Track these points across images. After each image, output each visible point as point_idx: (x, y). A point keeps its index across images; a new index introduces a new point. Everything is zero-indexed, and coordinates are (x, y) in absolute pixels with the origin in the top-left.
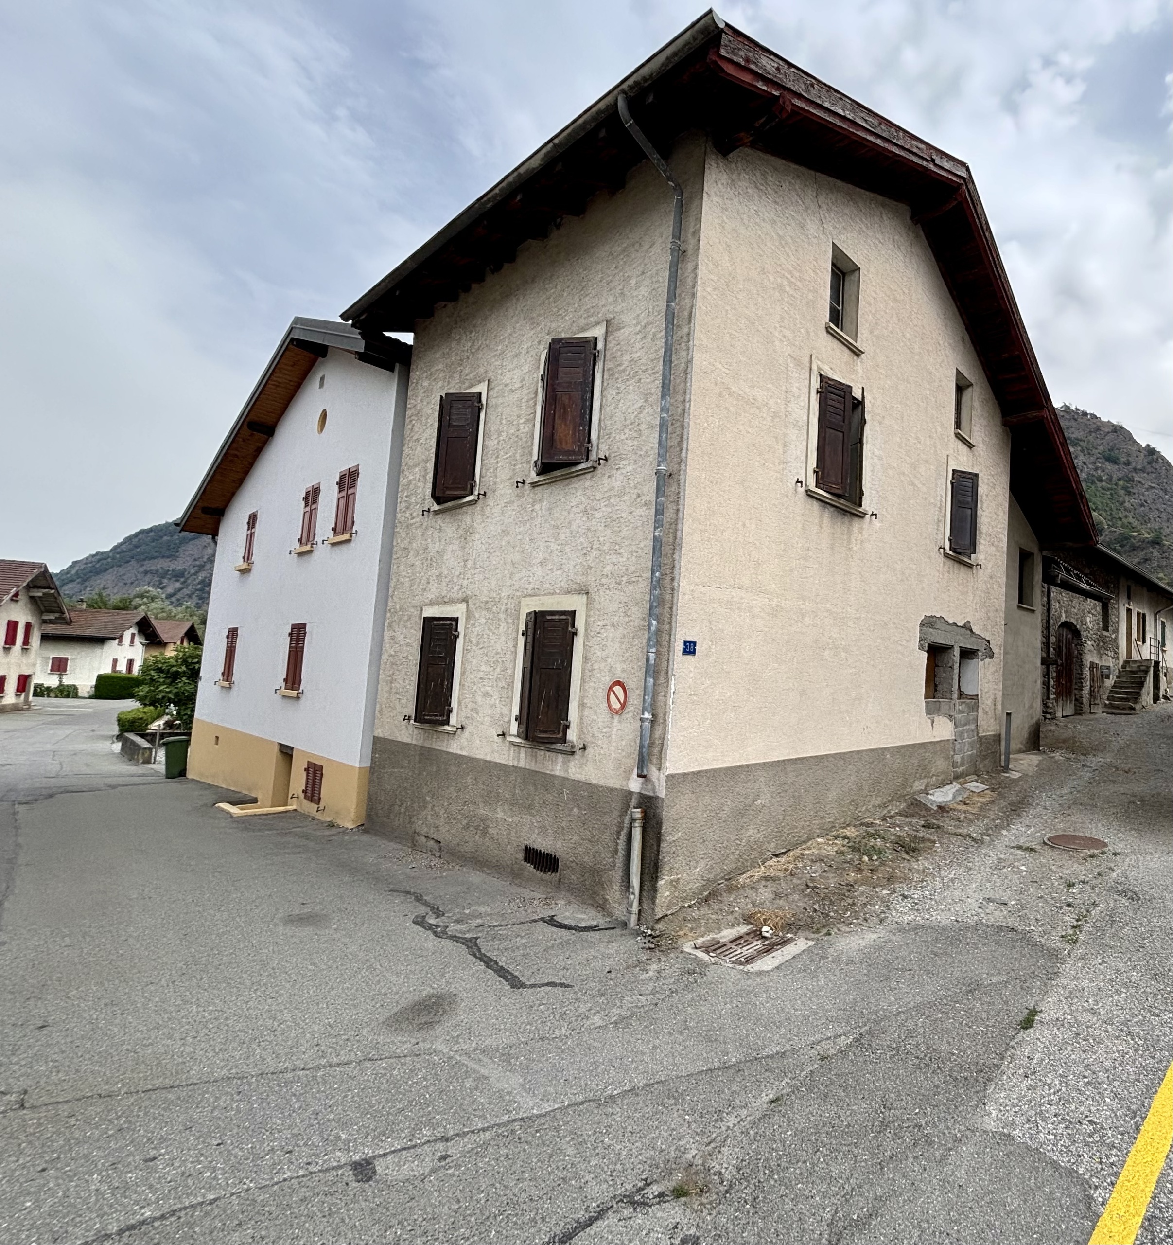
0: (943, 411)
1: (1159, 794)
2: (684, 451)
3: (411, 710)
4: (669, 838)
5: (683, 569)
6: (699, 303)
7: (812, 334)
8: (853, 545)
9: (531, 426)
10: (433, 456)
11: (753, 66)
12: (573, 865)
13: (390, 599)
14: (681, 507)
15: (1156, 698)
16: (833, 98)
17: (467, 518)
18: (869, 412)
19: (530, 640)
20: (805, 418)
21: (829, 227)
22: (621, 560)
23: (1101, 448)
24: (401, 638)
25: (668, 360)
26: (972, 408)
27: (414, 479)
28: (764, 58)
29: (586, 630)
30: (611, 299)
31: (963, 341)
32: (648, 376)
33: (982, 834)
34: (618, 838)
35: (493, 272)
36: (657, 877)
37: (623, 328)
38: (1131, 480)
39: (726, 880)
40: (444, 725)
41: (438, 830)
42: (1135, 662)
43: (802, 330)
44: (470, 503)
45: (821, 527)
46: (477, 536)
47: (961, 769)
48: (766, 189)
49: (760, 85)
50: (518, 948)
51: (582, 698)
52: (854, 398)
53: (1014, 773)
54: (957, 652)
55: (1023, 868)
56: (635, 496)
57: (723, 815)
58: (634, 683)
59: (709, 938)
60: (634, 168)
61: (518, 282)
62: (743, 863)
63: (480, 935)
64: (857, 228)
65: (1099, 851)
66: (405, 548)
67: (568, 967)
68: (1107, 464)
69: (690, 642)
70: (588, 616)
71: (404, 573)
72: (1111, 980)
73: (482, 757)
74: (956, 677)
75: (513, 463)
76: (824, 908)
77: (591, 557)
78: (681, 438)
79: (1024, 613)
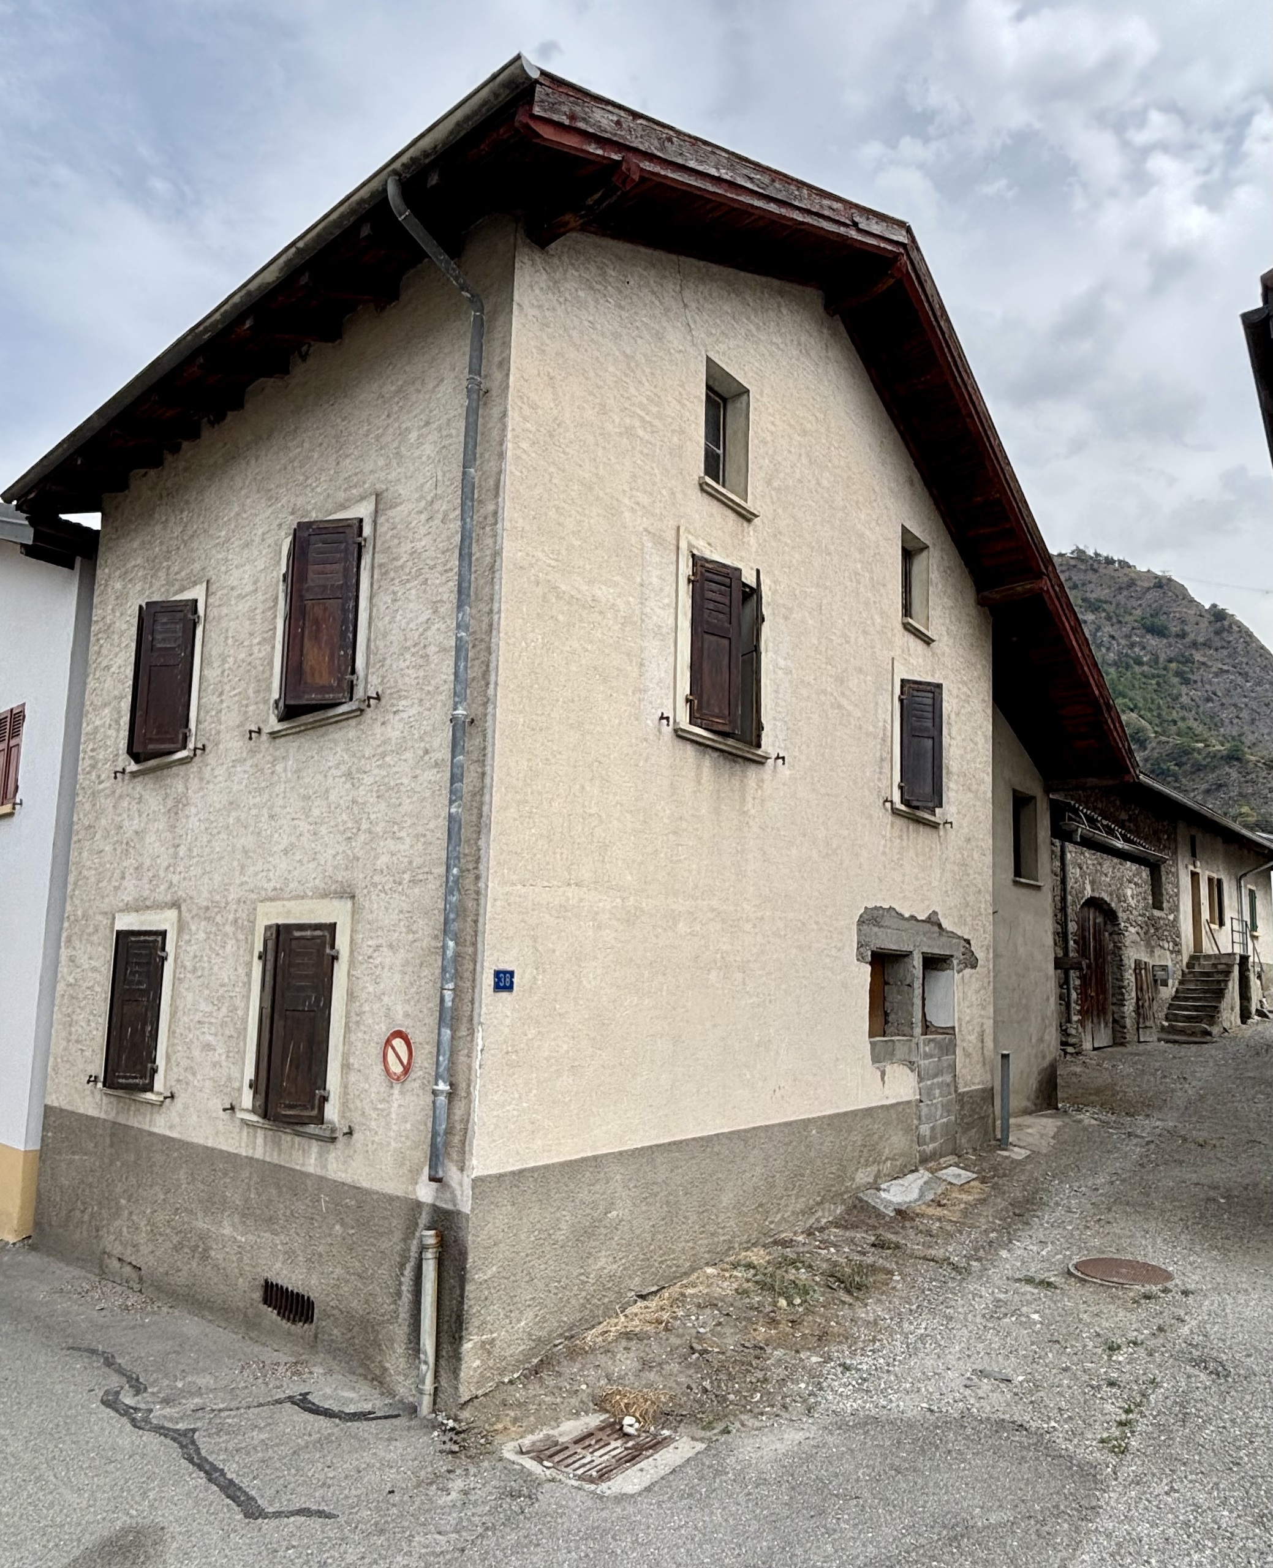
0: (882, 591)
1: (1256, 1185)
2: (492, 686)
3: (98, 1067)
4: (479, 1276)
5: (492, 863)
6: (510, 466)
7: (679, 496)
8: (750, 806)
9: (269, 648)
10: (129, 691)
11: (581, 125)
12: (335, 1312)
13: (69, 901)
14: (488, 769)
15: (1245, 1016)
16: (701, 153)
17: (177, 783)
18: (769, 604)
19: (270, 966)
20: (671, 621)
21: (700, 334)
22: (402, 847)
23: (1138, 612)
24: (83, 961)
25: (465, 554)
26: (928, 582)
27: (103, 725)
28: (599, 111)
29: (352, 952)
30: (381, 462)
31: (912, 483)
32: (437, 575)
33: (969, 1258)
34: (402, 1274)
35: (212, 424)
36: (461, 1338)
37: (401, 503)
38: (1189, 661)
39: (566, 1338)
40: (146, 1091)
41: (138, 1251)
42: (1208, 957)
43: (664, 492)
44: (183, 761)
45: (699, 783)
46: (193, 810)
47: (931, 1146)
48: (606, 287)
49: (592, 148)
50: (255, 1448)
51: (346, 1056)
52: (745, 585)
53: (1016, 1149)
54: (917, 961)
55: (1036, 1317)
56: (421, 753)
57: (560, 1236)
58: (422, 1034)
59: (541, 1435)
60: (412, 271)
61: (249, 438)
62: (591, 1311)
63: (199, 1424)
64: (743, 331)
65: (1160, 1287)
66: (90, 827)
67: (330, 1482)
68: (1149, 636)
69: (505, 972)
70: (353, 931)
71: (88, 863)
72: (1187, 1524)
73: (201, 1141)
74: (918, 1002)
75: (244, 702)
76: (719, 1387)
77: (357, 844)
78: (488, 666)
79: (1024, 891)
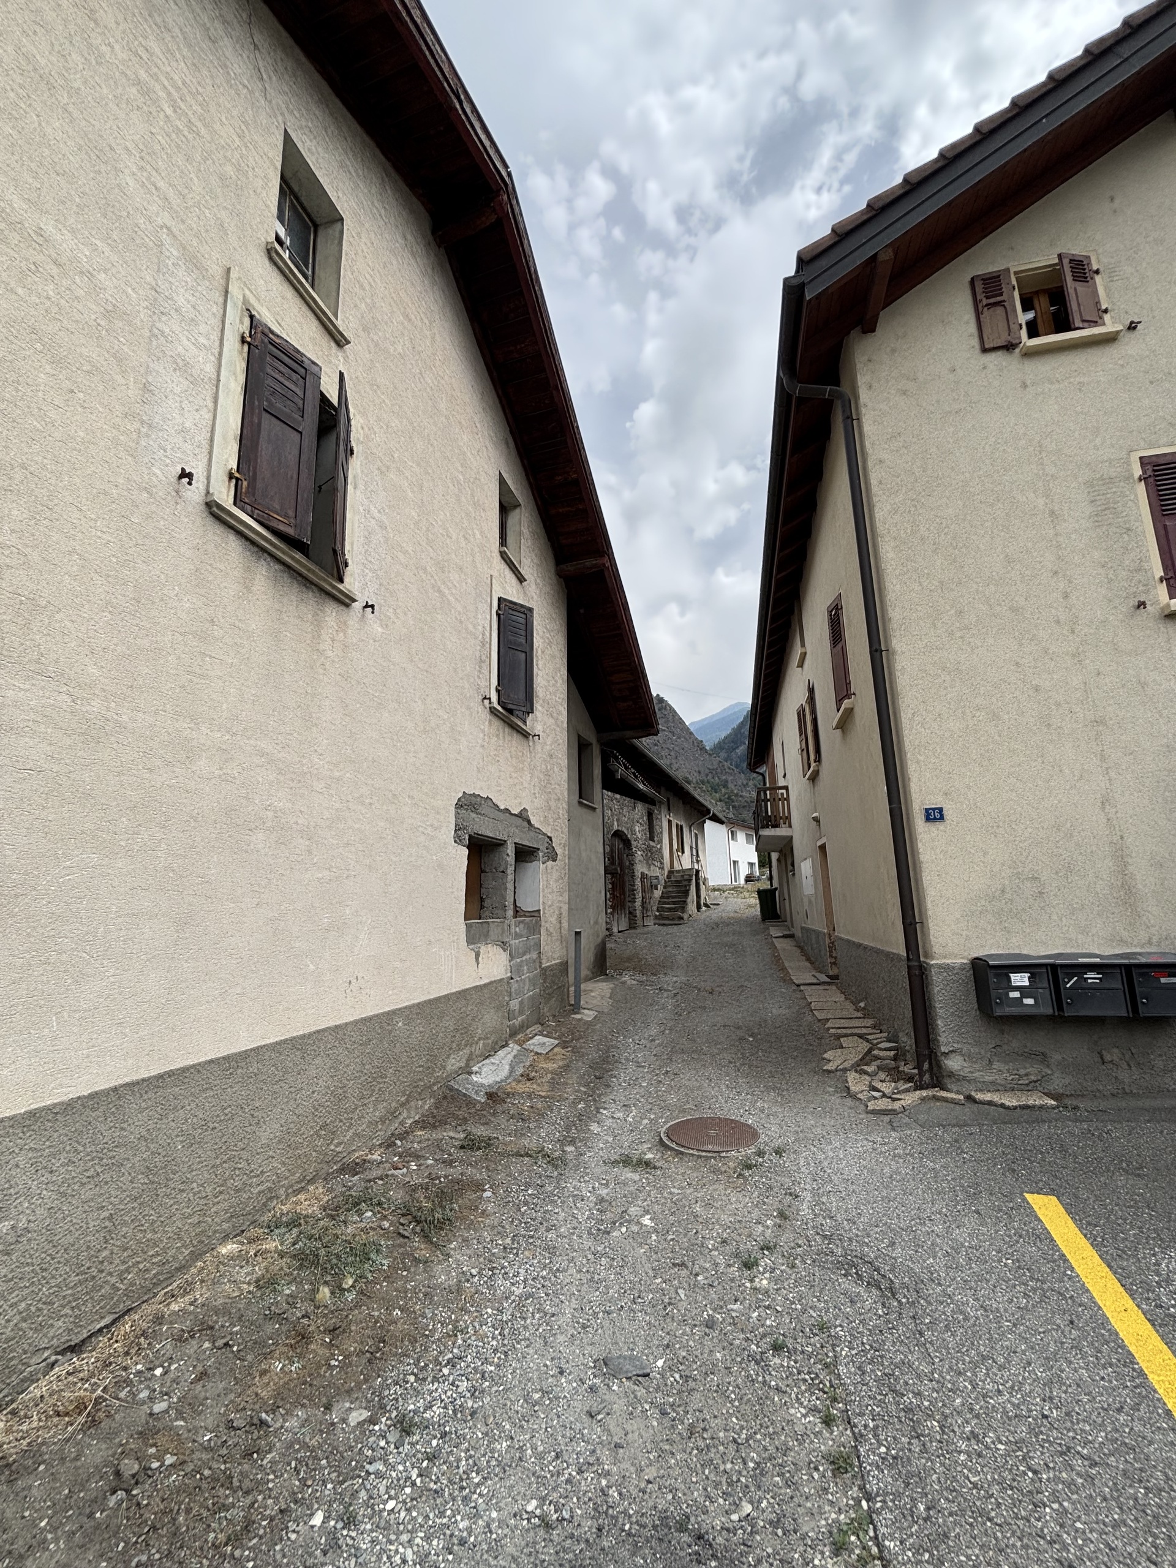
8: (327, 647)
20: (210, 369)
21: (276, 98)
26: (520, 534)
33: (563, 1141)
42: (678, 871)
47: (520, 1019)
52: (324, 396)
53: (586, 1012)
54: (510, 850)
55: (647, 1221)
65: (753, 1149)
74: (510, 886)
79: (585, 810)
